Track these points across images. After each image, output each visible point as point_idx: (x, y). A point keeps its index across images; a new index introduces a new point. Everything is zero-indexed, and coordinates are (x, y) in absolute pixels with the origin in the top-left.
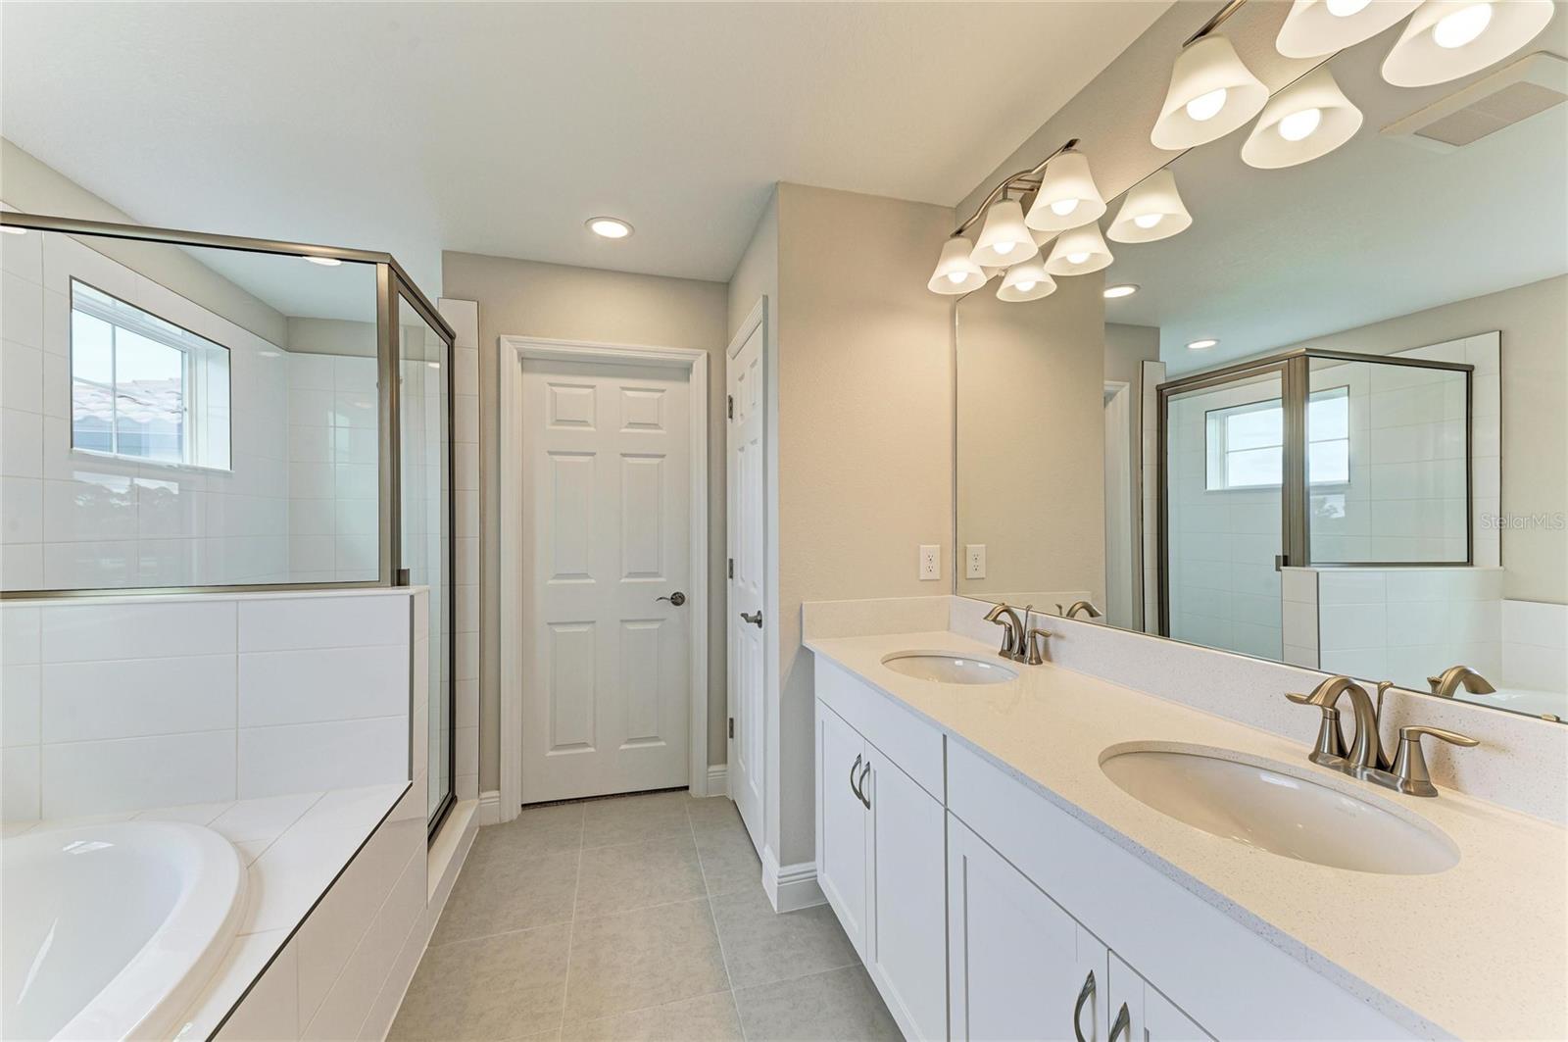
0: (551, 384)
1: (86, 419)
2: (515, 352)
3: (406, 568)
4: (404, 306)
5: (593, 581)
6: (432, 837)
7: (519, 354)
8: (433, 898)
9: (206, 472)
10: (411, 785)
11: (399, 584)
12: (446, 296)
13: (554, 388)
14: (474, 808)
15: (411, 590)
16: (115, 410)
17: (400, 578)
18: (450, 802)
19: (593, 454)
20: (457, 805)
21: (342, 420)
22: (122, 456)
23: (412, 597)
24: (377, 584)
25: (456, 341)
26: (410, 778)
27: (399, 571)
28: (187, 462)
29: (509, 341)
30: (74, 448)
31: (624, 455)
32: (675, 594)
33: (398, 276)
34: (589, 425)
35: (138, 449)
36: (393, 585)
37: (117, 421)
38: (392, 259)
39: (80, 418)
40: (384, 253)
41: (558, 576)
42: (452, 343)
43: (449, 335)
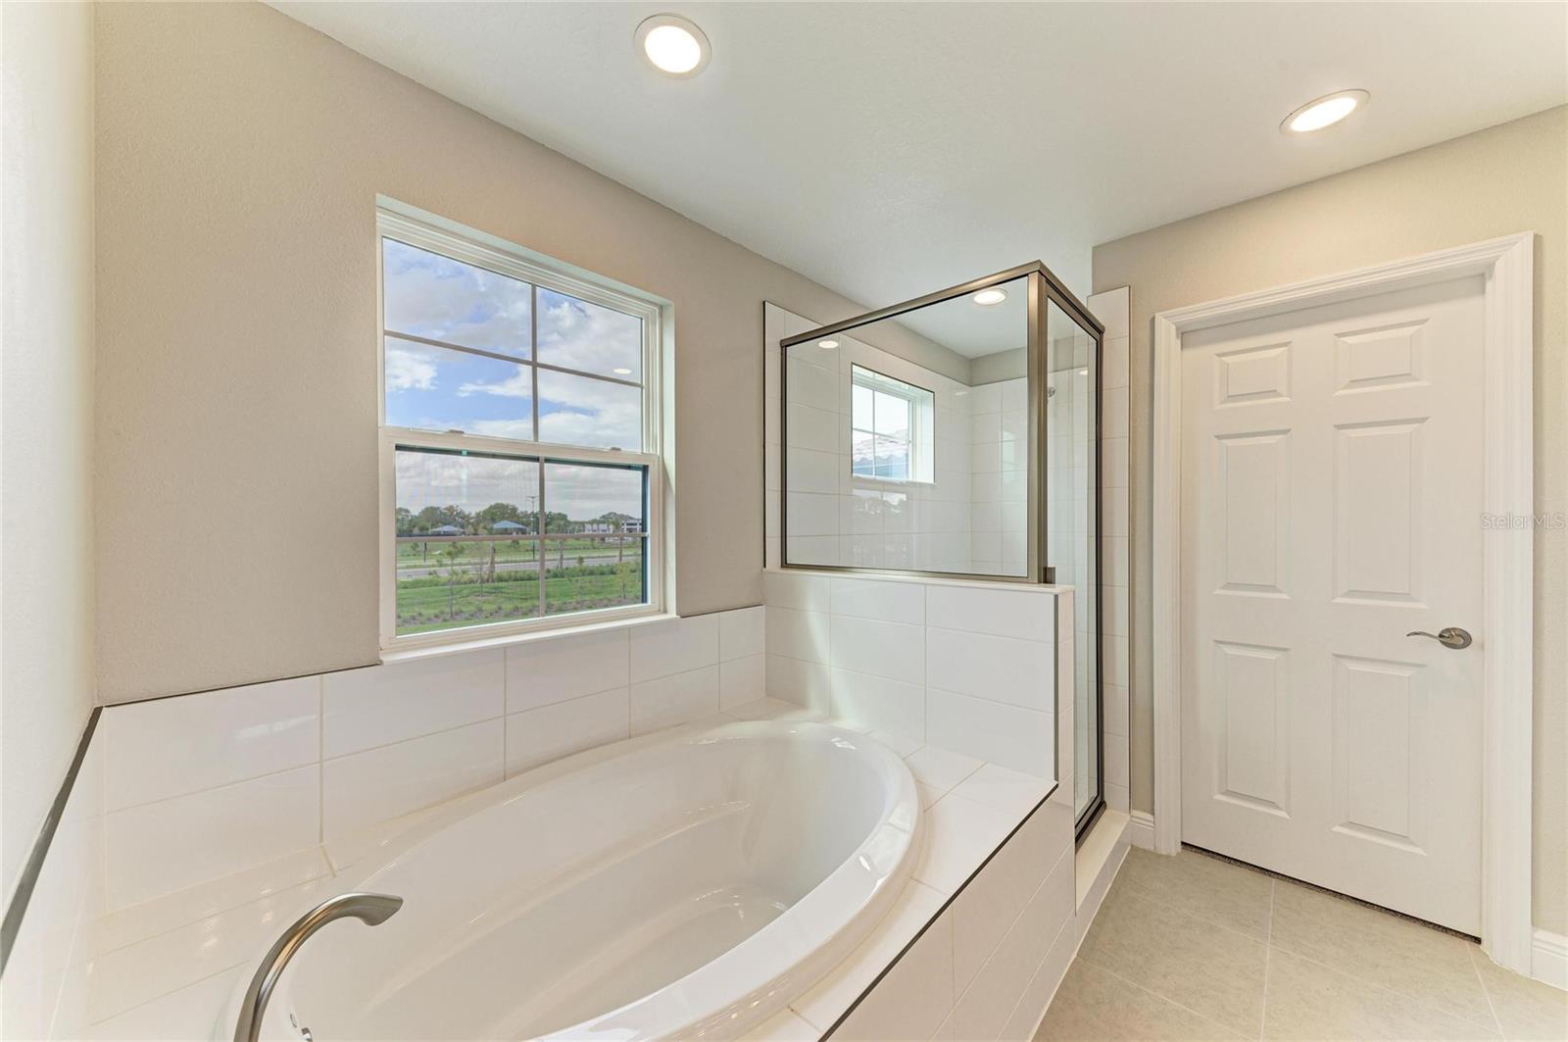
0: (1219, 355)
1: (863, 459)
2: (1174, 327)
3: (1052, 566)
4: (1054, 312)
5: (1285, 596)
6: (1080, 837)
7: (1177, 329)
8: (1082, 906)
9: (921, 485)
10: (1057, 786)
11: (1046, 582)
12: (1096, 292)
13: (1223, 358)
14: (1125, 823)
15: (1057, 588)
16: (874, 452)
17: (1046, 576)
18: (1098, 807)
19: (1285, 432)
20: (1106, 812)
21: (1007, 436)
22: (879, 478)
23: (1056, 597)
24: (1025, 580)
25: (1104, 334)
26: (1057, 779)
27: (1046, 569)
28: (910, 479)
29: (1165, 318)
30: (854, 475)
31: (1339, 427)
32: (1448, 630)
33: (1048, 281)
34: (1280, 395)
35: (887, 475)
36: (1039, 582)
37: (875, 458)
38: (1042, 265)
39: (858, 460)
40: (1035, 262)
41: (1229, 586)
42: (1101, 338)
43: (1096, 329)
